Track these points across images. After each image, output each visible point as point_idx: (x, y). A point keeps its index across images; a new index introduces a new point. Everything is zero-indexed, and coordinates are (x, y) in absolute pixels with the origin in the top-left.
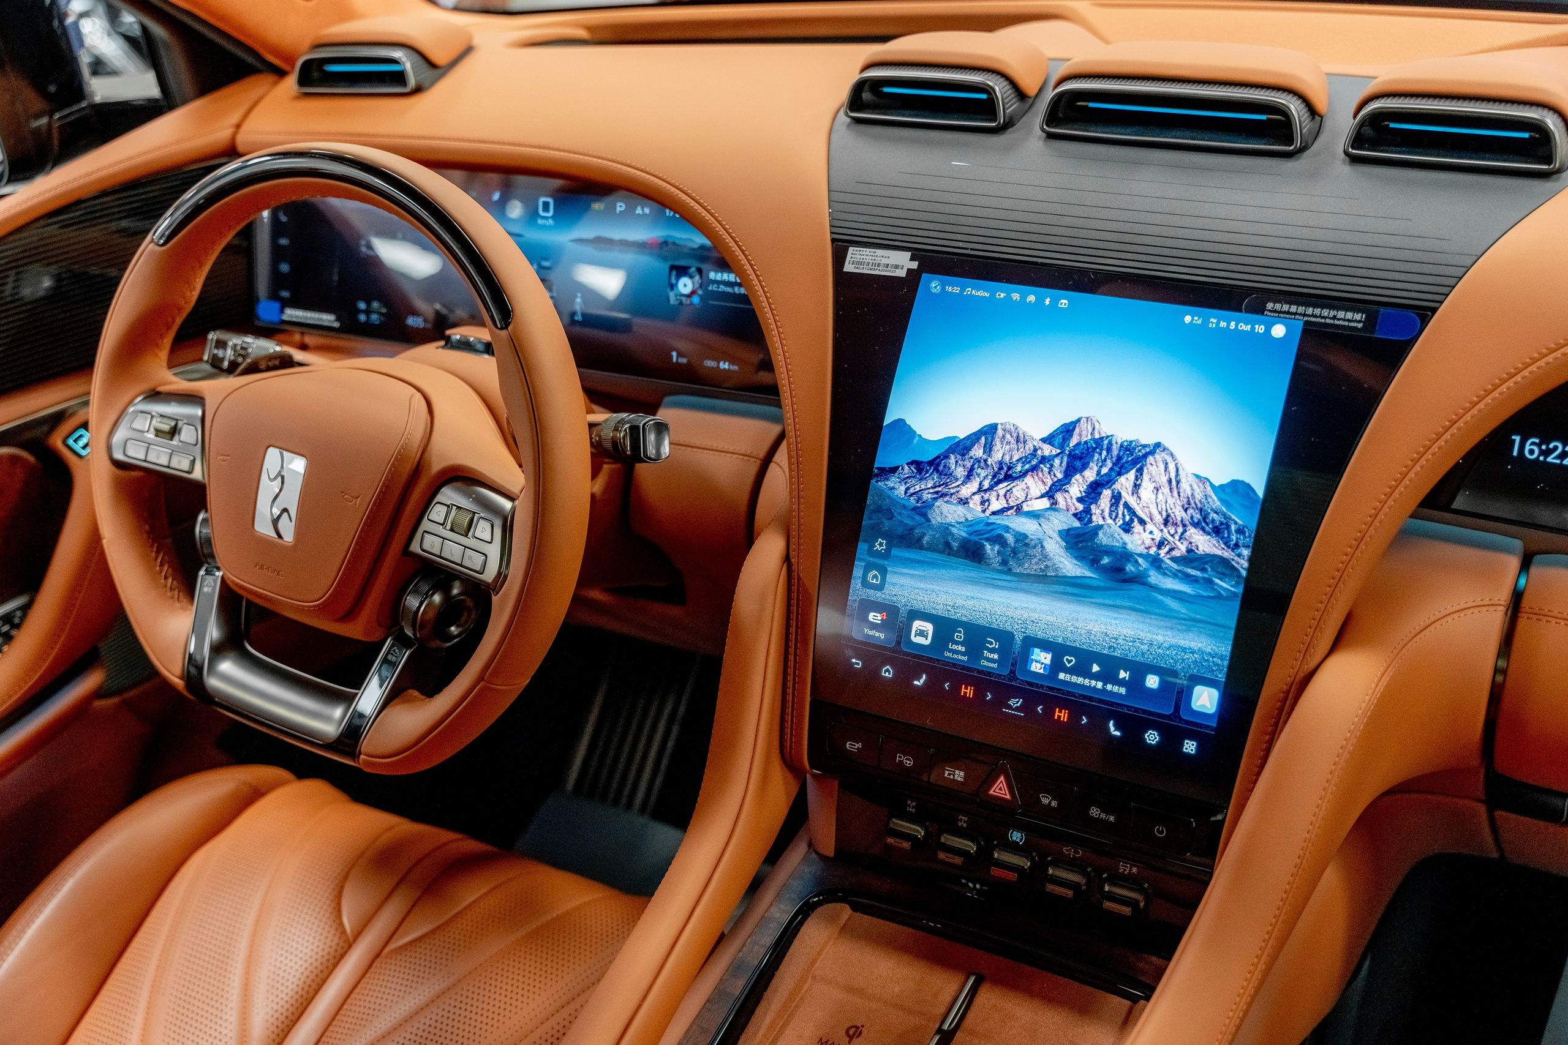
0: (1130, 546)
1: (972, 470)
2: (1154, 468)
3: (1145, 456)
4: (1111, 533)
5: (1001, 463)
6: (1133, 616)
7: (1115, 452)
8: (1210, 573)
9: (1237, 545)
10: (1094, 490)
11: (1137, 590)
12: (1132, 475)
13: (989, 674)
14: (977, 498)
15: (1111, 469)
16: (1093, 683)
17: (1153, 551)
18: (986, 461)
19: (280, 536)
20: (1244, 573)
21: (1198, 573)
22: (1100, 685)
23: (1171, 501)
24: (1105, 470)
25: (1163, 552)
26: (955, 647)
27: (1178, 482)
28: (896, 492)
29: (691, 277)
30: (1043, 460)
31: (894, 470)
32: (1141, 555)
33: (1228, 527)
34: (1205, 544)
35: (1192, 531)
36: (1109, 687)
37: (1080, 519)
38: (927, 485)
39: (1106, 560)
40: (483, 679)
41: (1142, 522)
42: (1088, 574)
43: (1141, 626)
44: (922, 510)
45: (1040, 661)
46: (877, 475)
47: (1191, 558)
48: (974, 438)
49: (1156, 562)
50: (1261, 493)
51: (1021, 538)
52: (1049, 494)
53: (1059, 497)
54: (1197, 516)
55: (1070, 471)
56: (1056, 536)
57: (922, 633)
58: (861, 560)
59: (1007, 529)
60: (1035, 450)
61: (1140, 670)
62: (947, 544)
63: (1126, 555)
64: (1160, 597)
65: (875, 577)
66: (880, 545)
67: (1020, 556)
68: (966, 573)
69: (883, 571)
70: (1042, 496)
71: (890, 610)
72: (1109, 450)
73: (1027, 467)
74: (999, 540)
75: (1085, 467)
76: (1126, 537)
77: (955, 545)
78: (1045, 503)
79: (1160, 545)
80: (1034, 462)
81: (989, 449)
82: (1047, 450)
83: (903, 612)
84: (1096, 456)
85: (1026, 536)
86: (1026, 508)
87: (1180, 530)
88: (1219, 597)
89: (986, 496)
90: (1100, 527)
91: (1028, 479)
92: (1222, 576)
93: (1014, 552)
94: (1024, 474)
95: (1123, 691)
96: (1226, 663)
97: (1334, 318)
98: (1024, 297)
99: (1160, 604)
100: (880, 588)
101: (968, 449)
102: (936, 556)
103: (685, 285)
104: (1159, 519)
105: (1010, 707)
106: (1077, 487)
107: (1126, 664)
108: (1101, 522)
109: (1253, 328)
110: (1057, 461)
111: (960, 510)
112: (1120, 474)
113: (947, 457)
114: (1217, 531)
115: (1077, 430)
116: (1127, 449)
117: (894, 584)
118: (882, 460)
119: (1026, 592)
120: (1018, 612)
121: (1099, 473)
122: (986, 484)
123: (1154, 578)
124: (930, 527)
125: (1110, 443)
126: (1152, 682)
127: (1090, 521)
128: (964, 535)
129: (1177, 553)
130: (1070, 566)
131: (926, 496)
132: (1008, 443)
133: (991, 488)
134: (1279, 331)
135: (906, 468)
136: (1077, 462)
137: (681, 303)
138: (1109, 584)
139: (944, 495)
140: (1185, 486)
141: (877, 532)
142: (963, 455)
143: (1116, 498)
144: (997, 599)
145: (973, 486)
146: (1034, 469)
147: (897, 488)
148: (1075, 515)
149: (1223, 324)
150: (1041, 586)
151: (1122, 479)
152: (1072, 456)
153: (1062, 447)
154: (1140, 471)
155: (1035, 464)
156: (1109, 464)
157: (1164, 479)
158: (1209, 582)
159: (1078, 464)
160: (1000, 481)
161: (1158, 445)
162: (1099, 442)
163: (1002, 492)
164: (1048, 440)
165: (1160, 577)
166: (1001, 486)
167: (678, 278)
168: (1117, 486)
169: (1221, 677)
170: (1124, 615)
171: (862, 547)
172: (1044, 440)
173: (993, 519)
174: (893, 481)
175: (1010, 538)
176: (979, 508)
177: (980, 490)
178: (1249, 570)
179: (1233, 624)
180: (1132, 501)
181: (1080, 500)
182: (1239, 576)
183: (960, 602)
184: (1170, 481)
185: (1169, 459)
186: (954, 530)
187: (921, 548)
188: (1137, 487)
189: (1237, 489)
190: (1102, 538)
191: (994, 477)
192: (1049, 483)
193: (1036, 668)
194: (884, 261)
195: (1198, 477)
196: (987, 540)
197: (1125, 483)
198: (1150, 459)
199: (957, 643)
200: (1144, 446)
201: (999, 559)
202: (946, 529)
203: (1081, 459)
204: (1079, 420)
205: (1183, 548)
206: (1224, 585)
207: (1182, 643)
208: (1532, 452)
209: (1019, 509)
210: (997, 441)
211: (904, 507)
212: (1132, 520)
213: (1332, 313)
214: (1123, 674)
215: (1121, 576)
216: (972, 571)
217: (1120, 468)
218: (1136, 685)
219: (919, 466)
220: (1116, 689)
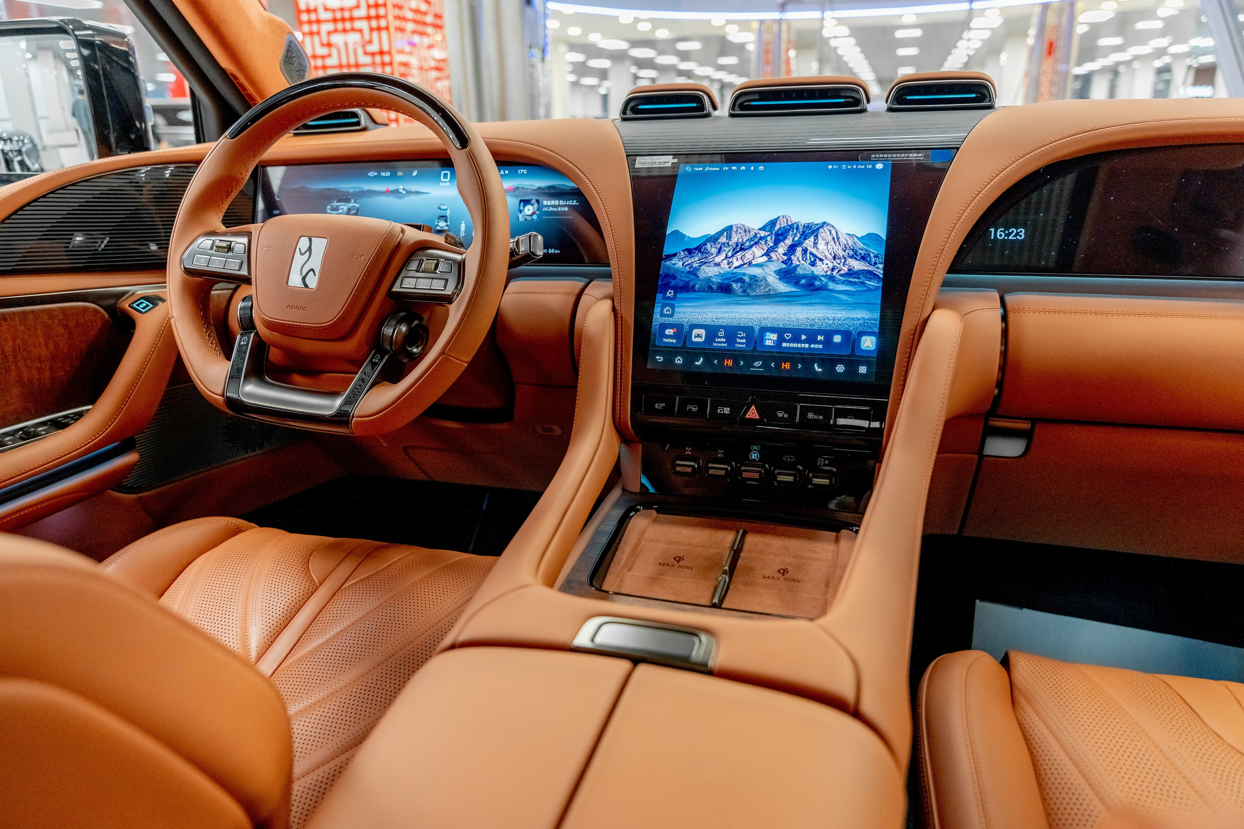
0: (816, 273)
1: (720, 248)
2: (824, 234)
3: (818, 229)
4: (803, 266)
5: (737, 243)
6: (822, 307)
7: (801, 229)
8: (862, 279)
9: (875, 263)
10: (792, 249)
11: (823, 293)
12: (812, 239)
13: (741, 351)
14: (725, 262)
15: (800, 238)
16: (803, 345)
17: (829, 273)
18: (728, 243)
19: (306, 286)
20: (881, 276)
21: (856, 280)
22: (807, 346)
23: (835, 248)
24: (796, 239)
25: (835, 273)
26: (719, 340)
27: (838, 239)
28: (677, 266)
29: (532, 205)
30: (761, 238)
31: (675, 255)
32: (822, 276)
33: (869, 255)
34: (857, 265)
35: (849, 260)
36: (812, 346)
37: (786, 264)
38: (695, 260)
39: (803, 281)
40: (444, 353)
41: (821, 260)
42: (794, 290)
43: (827, 311)
44: (694, 273)
45: (770, 339)
46: (665, 259)
47: (851, 273)
48: (720, 233)
49: (832, 278)
50: (885, 238)
51: (754, 278)
52: (767, 254)
53: (773, 255)
54: (851, 253)
55: (777, 242)
56: (773, 274)
57: (698, 336)
58: (658, 303)
59: (744, 274)
60: (756, 234)
61: (829, 334)
62: (710, 287)
63: (815, 277)
64: (836, 295)
65: (668, 310)
66: (670, 293)
67: (754, 286)
68: (723, 300)
69: (673, 307)
70: (763, 256)
71: (679, 327)
72: (797, 229)
73: (752, 243)
74: (741, 280)
75: (785, 239)
76: (813, 268)
77: (715, 287)
78: (765, 259)
79: (833, 270)
80: (756, 240)
81: (729, 237)
82: (763, 234)
83: (686, 328)
84: (791, 233)
85: (756, 276)
86: (754, 263)
87: (843, 261)
88: (870, 289)
89: (730, 260)
90: (798, 266)
91: (754, 249)
92: (870, 279)
93: (750, 285)
94: (752, 246)
95: (821, 346)
96: (878, 322)
97: (908, 157)
98: (739, 168)
99: (836, 298)
100: (672, 315)
101: (717, 239)
102: (704, 294)
103: (529, 210)
104: (830, 257)
105: (755, 367)
106: (782, 249)
107: (820, 332)
108: (798, 263)
109: (866, 167)
110: (769, 238)
111: (716, 269)
112: (805, 239)
113: (706, 244)
114: (863, 258)
115: (778, 222)
116: (807, 227)
117: (679, 313)
118: (667, 251)
119: (759, 304)
120: (755, 315)
121: (793, 240)
122: (730, 254)
123: (832, 285)
124: (700, 280)
125: (798, 226)
126: (837, 339)
127: (792, 263)
128: (720, 281)
129: (842, 272)
130: (783, 287)
131: (695, 265)
132: (740, 233)
133: (733, 256)
134: (879, 166)
135: (682, 253)
136: (780, 237)
137: (526, 220)
138: (807, 293)
139: (705, 263)
140: (842, 240)
141: (667, 287)
142: (715, 242)
143: (805, 251)
144: (742, 311)
145: (723, 256)
146: (756, 243)
147: (677, 264)
148: (783, 262)
149: (849, 167)
150: (767, 300)
151: (807, 241)
152: (777, 235)
153: (771, 231)
154: (816, 236)
155: (756, 241)
156: (799, 235)
157: (830, 238)
158: (863, 283)
159: (781, 237)
160: (738, 252)
161: (824, 223)
162: (791, 226)
163: (739, 257)
164: (763, 229)
165: (835, 285)
166: (738, 254)
167: (524, 206)
168: (804, 245)
169: (876, 330)
170: (817, 307)
171: (659, 296)
172: (760, 229)
173: (736, 271)
174: (674, 260)
175: (747, 279)
176: (727, 267)
177: (726, 258)
178: (884, 274)
179: (879, 302)
180: (814, 251)
181: (785, 254)
182: (879, 278)
183: (720, 315)
184: (834, 239)
185: (832, 229)
186: (713, 280)
187: (695, 291)
188: (815, 244)
189: (871, 237)
190: (800, 271)
191: (734, 250)
192: (766, 249)
193: (768, 343)
194: (658, 161)
195: (848, 234)
196: (733, 281)
197: (809, 243)
198: (821, 230)
199: (720, 337)
200: (817, 225)
201: (742, 290)
202: (708, 280)
203: (782, 235)
204: (779, 218)
205: (846, 269)
206: (872, 283)
207: (852, 316)
208: (1001, 235)
209: (750, 264)
210: (733, 233)
211: (683, 272)
212: (815, 260)
213: (906, 155)
214: (820, 338)
215: (813, 288)
216: (727, 298)
217: (804, 236)
218: (828, 342)
219: (690, 251)
220: (816, 346)
